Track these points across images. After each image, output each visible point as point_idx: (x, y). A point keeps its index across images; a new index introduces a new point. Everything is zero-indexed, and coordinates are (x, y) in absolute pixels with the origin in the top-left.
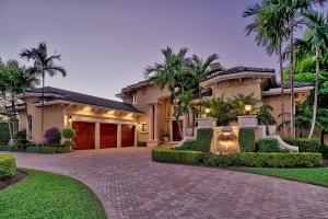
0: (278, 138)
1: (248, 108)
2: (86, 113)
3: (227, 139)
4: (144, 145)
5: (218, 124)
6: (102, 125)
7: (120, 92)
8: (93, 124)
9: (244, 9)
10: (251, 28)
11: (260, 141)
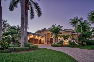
0: (75, 42)
1: (70, 37)
2: (32, 36)
3: (66, 42)
4: (43, 44)
5: (64, 40)
6: (35, 39)
7: (37, 31)
8: (33, 39)
9: (70, 19)
10: (70, 23)
11: (72, 43)
